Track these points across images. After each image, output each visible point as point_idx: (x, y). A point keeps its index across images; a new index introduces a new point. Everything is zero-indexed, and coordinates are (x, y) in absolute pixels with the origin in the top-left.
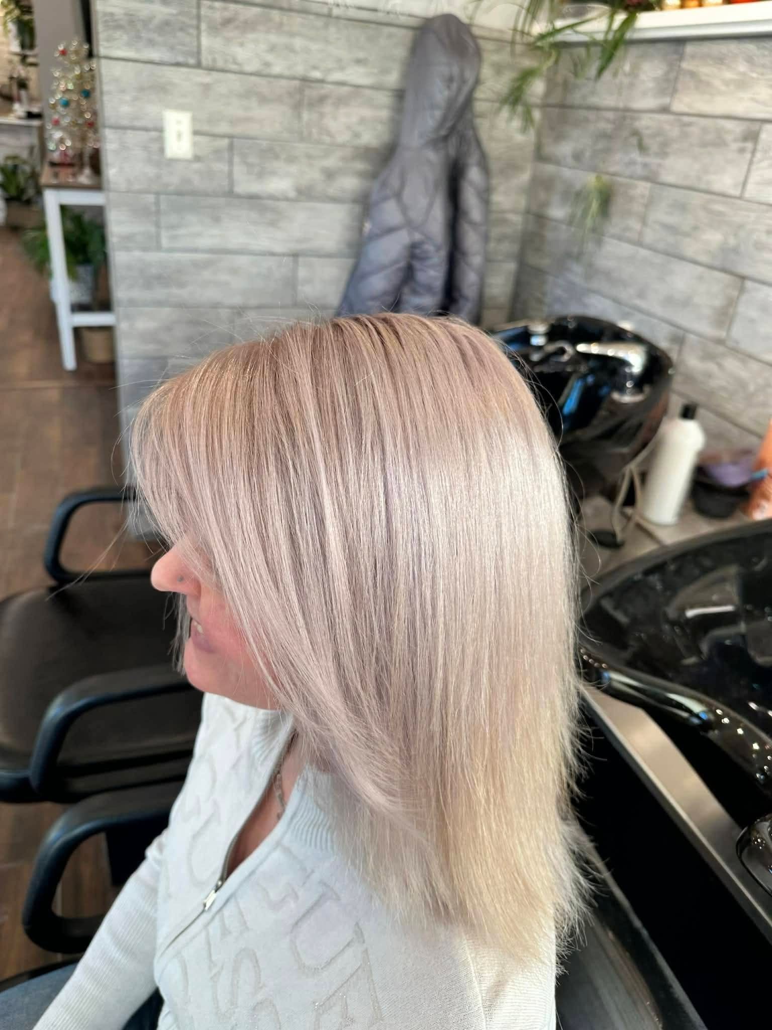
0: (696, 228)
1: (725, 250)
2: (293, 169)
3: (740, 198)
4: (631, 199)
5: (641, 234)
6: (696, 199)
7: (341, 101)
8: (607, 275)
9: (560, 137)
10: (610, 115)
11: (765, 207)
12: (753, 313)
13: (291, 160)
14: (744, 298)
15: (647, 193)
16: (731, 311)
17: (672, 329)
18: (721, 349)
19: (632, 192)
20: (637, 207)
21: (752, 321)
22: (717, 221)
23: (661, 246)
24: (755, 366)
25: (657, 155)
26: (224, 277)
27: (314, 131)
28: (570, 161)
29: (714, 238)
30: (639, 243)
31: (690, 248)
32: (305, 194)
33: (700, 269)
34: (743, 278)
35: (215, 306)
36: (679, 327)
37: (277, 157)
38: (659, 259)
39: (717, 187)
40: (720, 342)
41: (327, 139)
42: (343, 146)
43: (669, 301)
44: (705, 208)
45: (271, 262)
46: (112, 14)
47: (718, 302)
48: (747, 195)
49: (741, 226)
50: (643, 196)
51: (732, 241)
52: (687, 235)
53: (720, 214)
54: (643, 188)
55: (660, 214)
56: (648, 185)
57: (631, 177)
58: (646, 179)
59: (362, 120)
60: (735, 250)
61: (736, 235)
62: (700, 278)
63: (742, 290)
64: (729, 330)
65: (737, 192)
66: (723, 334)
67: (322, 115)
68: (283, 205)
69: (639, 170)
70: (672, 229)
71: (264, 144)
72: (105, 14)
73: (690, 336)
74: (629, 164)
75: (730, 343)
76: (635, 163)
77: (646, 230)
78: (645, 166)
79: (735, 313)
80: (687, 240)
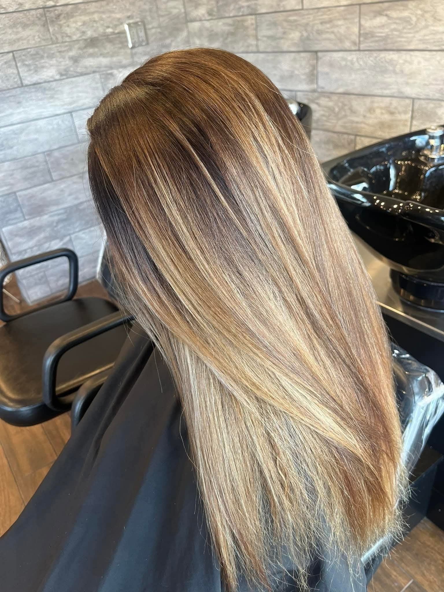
0: (284, 33)
1: (302, 40)
2: (54, 62)
3: (302, 9)
4: (246, 28)
5: (257, 46)
6: (280, 17)
7: (69, 16)
11: (316, 11)
12: (326, 69)
13: (51, 56)
14: (319, 63)
15: (254, 22)
16: (315, 72)
17: (289, 92)
18: (316, 94)
19: (246, 24)
20: (251, 32)
21: (327, 74)
22: (295, 26)
23: (269, 50)
24: (335, 98)
26: (33, 136)
27: (59, 36)
29: (295, 35)
30: (258, 52)
31: (285, 45)
32: (65, 74)
33: (293, 55)
34: (316, 52)
35: (34, 154)
36: (291, 91)
37: (42, 57)
38: (271, 57)
39: (288, 8)
40: (314, 91)
41: (67, 39)
42: (77, 41)
43: (283, 78)
44: (286, 21)
45: (58, 120)
47: (307, 70)
48: (305, 7)
49: (307, 24)
50: (252, 24)
51: (305, 34)
52: (281, 38)
53: (295, 21)
54: (250, 20)
55: (265, 32)
56: (253, 17)
57: (243, 15)
58: (251, 14)
59: (84, 23)
60: (308, 38)
61: (306, 30)
62: (294, 60)
63: (317, 59)
64: (317, 83)
65: (300, 7)
66: (315, 86)
67: (61, 26)
68: (54, 84)
69: (246, 11)
70: (273, 38)
71: (33, 51)
73: (298, 93)
74: (240, 8)
75: (319, 90)
76: (243, 7)
77: (260, 43)
78: (248, 7)
79: (318, 73)
80: (282, 41)
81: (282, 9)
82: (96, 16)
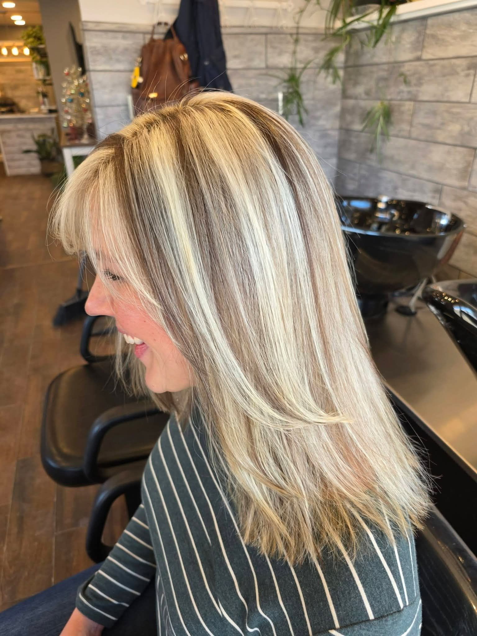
0: (443, 124)
1: (462, 134)
3: (469, 102)
4: (402, 113)
5: (410, 132)
6: (442, 107)
8: (392, 158)
9: (356, 83)
10: (385, 67)
14: (476, 160)
15: (411, 107)
16: (470, 169)
17: (435, 184)
18: (465, 193)
19: (403, 108)
20: (406, 117)
22: (456, 118)
23: (422, 138)
25: (416, 85)
28: (363, 96)
29: (455, 128)
30: (409, 138)
31: (441, 136)
33: (447, 148)
34: (475, 149)
36: (438, 183)
38: (422, 145)
39: (454, 99)
40: (464, 188)
43: (430, 169)
44: (448, 112)
46: (95, 47)
47: (461, 166)
48: (473, 100)
49: (471, 119)
50: (409, 110)
51: (466, 129)
52: (439, 128)
53: (458, 113)
54: (408, 106)
55: (421, 119)
56: (412, 103)
57: (401, 100)
58: (410, 100)
60: (469, 133)
61: (468, 125)
62: (449, 153)
63: (475, 156)
64: (469, 181)
65: (467, 100)
66: (466, 184)
69: (405, 96)
70: (428, 126)
72: (91, 48)
73: (445, 188)
74: (399, 93)
75: (470, 189)
76: (403, 92)
77: (413, 129)
78: (409, 92)
79: (472, 170)
80: (439, 132)
81: (445, 99)
82: (253, 81)
